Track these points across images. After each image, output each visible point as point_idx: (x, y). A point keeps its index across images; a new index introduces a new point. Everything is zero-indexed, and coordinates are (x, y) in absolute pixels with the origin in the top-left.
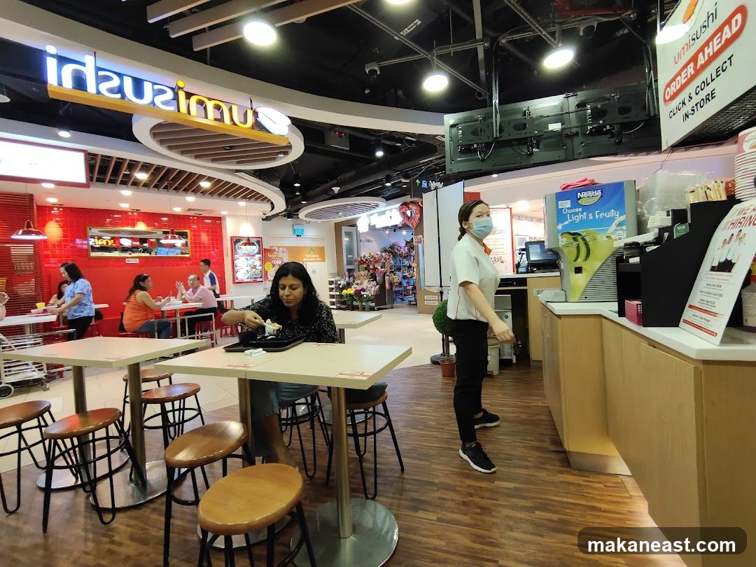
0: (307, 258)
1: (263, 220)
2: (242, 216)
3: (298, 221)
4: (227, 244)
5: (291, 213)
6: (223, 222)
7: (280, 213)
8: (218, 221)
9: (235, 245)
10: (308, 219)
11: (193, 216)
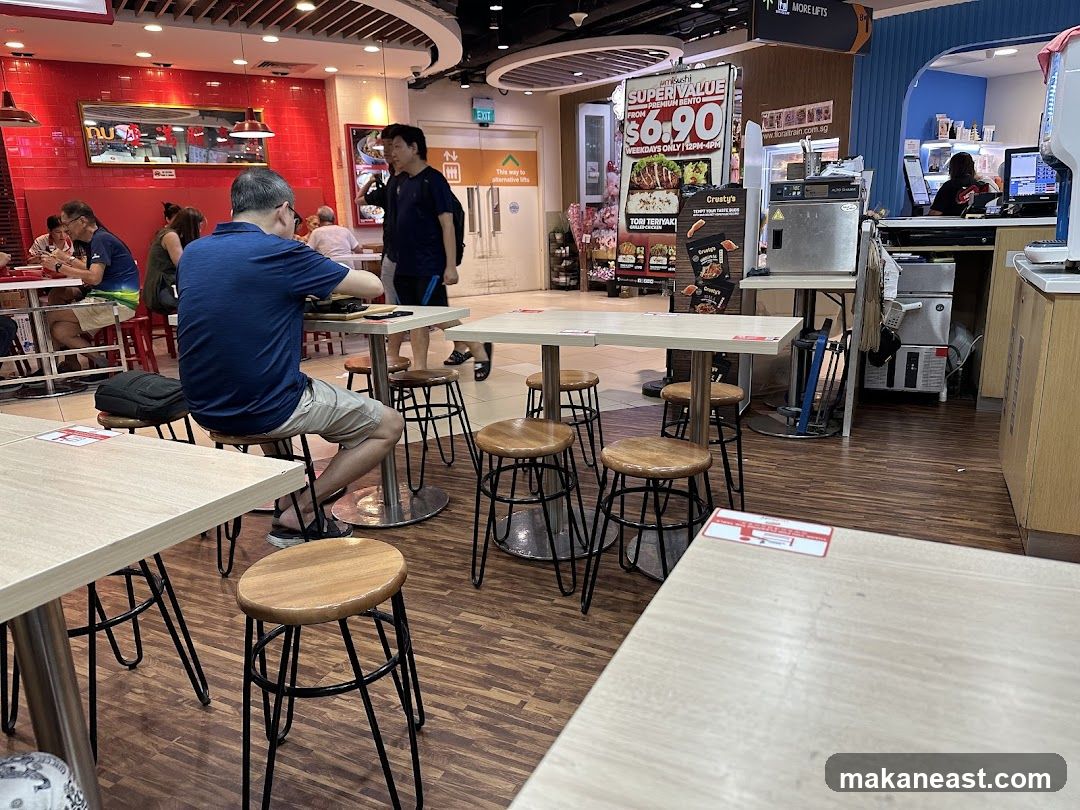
0: (502, 176)
1: (410, 86)
2: (368, 78)
3: (482, 90)
4: (339, 140)
5: (470, 73)
6: (328, 90)
7: (447, 71)
8: (318, 88)
9: (355, 143)
10: (505, 87)
11: (269, 78)
